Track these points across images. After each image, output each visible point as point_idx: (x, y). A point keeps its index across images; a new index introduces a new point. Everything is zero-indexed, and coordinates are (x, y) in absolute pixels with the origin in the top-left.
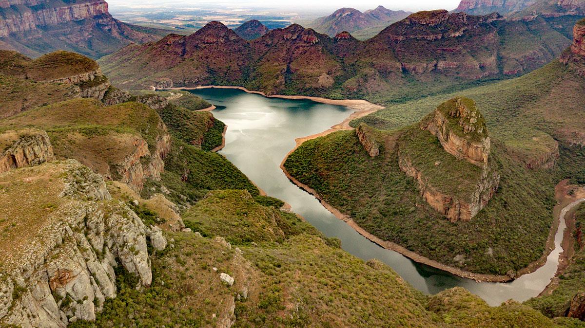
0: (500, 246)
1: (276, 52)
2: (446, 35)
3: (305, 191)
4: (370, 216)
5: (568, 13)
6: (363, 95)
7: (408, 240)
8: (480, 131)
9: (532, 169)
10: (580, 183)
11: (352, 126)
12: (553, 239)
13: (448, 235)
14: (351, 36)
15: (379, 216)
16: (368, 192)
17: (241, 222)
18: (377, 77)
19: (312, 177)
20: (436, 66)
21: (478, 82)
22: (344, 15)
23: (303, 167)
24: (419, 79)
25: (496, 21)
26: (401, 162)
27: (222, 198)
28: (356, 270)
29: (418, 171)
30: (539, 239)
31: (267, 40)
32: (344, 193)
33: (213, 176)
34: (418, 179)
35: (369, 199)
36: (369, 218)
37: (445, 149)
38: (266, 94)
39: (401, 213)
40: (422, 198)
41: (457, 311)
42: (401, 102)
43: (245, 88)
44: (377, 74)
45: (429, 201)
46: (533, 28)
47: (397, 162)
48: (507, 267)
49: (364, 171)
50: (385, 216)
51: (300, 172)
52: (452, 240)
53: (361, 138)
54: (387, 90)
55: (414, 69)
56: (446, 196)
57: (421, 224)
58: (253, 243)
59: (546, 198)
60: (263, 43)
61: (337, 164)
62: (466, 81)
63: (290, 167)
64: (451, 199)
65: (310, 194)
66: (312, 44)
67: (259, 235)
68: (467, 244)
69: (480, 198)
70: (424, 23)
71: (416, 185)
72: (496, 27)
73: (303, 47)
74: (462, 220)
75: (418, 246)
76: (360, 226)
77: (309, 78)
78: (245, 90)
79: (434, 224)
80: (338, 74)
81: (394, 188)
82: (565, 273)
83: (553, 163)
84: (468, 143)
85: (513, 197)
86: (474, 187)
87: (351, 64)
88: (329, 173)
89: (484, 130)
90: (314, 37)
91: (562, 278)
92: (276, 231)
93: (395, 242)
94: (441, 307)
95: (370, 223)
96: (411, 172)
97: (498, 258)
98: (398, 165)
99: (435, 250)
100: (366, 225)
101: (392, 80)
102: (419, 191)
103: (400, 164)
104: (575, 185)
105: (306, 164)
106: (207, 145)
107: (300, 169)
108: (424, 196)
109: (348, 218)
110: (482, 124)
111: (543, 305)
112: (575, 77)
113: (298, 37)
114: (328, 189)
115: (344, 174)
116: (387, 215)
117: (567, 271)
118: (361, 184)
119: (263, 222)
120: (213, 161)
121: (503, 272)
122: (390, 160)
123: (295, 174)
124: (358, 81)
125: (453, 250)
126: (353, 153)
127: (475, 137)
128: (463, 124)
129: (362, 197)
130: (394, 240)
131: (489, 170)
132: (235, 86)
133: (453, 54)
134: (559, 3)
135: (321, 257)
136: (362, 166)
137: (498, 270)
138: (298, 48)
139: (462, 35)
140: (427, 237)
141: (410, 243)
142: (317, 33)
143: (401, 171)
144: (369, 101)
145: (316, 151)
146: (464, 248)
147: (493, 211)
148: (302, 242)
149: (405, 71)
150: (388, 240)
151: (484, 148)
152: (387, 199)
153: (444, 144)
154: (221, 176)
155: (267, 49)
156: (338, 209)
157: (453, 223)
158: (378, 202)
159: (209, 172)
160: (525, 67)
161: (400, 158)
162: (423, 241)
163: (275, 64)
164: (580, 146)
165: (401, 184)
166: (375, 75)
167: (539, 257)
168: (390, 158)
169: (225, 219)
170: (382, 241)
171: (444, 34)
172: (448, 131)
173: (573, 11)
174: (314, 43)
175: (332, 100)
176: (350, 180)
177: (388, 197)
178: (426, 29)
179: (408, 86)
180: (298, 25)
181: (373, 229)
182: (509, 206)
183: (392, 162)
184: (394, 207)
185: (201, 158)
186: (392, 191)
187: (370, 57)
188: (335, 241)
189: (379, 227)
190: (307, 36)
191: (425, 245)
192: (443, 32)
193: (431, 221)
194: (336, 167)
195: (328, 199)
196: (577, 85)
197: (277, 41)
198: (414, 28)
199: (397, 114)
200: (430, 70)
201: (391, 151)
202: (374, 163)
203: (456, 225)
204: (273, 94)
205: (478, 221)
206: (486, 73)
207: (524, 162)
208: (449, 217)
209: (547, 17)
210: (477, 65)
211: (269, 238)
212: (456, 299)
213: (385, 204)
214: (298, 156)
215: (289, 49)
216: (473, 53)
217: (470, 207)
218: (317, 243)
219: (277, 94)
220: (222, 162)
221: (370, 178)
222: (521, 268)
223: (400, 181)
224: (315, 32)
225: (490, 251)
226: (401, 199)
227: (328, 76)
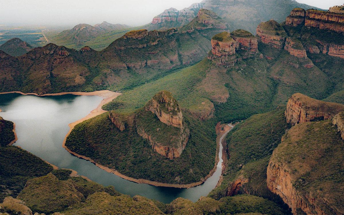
0: (195, 167)
1: (40, 64)
2: (149, 44)
3: (83, 159)
4: (127, 167)
5: (208, 28)
6: (106, 87)
7: (150, 175)
8: (176, 109)
9: (204, 120)
10: (226, 123)
11: (104, 110)
12: (218, 156)
13: (170, 167)
14: (91, 48)
15: (132, 165)
16: (123, 153)
17: (57, 196)
18: (113, 74)
19: (87, 150)
20: (146, 63)
21: (171, 71)
22: (81, 29)
23: (79, 144)
24: (138, 73)
25: (174, 34)
26: (138, 131)
27: (39, 184)
28: (129, 206)
29: (149, 135)
30: (212, 157)
31: (31, 56)
32: (109, 156)
33: (18, 165)
34: (149, 139)
35: (124, 156)
36: (126, 168)
37: (161, 120)
38: (39, 95)
39: (143, 161)
40: (153, 150)
41: (180, 210)
42: (130, 89)
43: (21, 91)
44: (112, 72)
45: (157, 151)
46: (193, 37)
47: (136, 131)
48: (200, 177)
49: (118, 140)
50: (135, 164)
51: (78, 148)
52: (172, 170)
53: (113, 120)
54: (121, 82)
55: (134, 67)
56: (165, 147)
57: (155, 165)
58: (69, 207)
59: (212, 135)
60: (29, 58)
61: (101, 139)
62: (165, 71)
63: (70, 146)
64: (168, 148)
65: (87, 160)
66: (65, 56)
67: (71, 201)
68: (180, 170)
69: (182, 144)
70: (135, 38)
71: (149, 143)
72: (175, 37)
73: (60, 59)
74: (175, 158)
75: (156, 177)
76: (122, 174)
77: (68, 80)
78: (22, 93)
79: (162, 163)
80: (87, 75)
81: (137, 147)
82: (225, 173)
83: (213, 115)
84: (171, 116)
85: (197, 139)
86: (178, 139)
87: (94, 67)
88: (97, 145)
89: (178, 108)
90: (66, 51)
91: (224, 175)
92: (78, 195)
93: (143, 178)
94: (173, 210)
95: (127, 171)
96: (145, 136)
97: (195, 174)
98: (137, 133)
99: (165, 177)
100: (125, 172)
101: (122, 75)
102: (151, 146)
103: (138, 132)
104: (224, 124)
105: (80, 142)
106: (4, 141)
107: (78, 146)
108: (154, 148)
109: (115, 171)
110: (176, 105)
111: (217, 192)
112: (216, 67)
113: (54, 52)
114: (99, 155)
115: (107, 144)
116: (136, 164)
117: (226, 171)
118: (118, 148)
119: (70, 192)
120: (14, 154)
121: (199, 180)
122: (132, 131)
123: (74, 149)
124: (101, 79)
125: (174, 175)
126: (110, 130)
127: (174, 113)
128: (167, 107)
129: (120, 156)
130: (142, 177)
131: (184, 128)
132: (12, 91)
133: (155, 56)
134: (203, 22)
135: (110, 204)
136: (116, 138)
137: (196, 180)
138: (55, 59)
139: (158, 44)
140: (160, 171)
141: (151, 177)
142: (67, 48)
143: (139, 136)
144: (111, 91)
145: (86, 132)
146: (179, 172)
147: (189, 149)
148: (96, 198)
149: (129, 68)
150: (139, 178)
151: (179, 118)
152: (135, 155)
153: (159, 117)
154: (23, 163)
155: (32, 62)
156: (107, 166)
157: (171, 160)
158: (130, 157)
159: (14, 163)
160: (193, 60)
161: (137, 129)
162: (158, 174)
163: (41, 72)
164: (223, 103)
165: (141, 144)
166: (111, 73)
167: (213, 167)
168: (132, 130)
169: (47, 197)
170: (137, 180)
171: (148, 44)
172: (160, 111)
173: (211, 26)
174: (67, 55)
175: (87, 93)
176: (111, 147)
177: (135, 153)
178: (137, 42)
179: (133, 77)
180: (53, 44)
181: (130, 174)
182: (196, 144)
183: (133, 132)
184: (139, 158)
185: (5, 154)
186: (136, 149)
187: (106, 61)
188: (111, 188)
189: (133, 172)
190: (61, 51)
191: (159, 176)
192: (147, 42)
193: (160, 162)
194: (101, 140)
195: (100, 162)
196: (217, 71)
197: (39, 56)
198: (130, 42)
199: (130, 98)
200: (144, 66)
201: (132, 126)
202: (123, 134)
203: (173, 161)
204: (44, 93)
205: (183, 157)
206: (174, 65)
207: (200, 117)
208: (169, 157)
209: (199, 30)
210: (168, 61)
211: (77, 201)
212: (178, 204)
213: (134, 158)
214: (74, 137)
215: (49, 61)
216: (165, 54)
217: (178, 151)
218: (105, 196)
219: (47, 93)
220: (21, 153)
221: (123, 144)
222: (206, 175)
223: (140, 142)
224: (66, 48)
225: (191, 171)
226: (142, 152)
227: (81, 77)
